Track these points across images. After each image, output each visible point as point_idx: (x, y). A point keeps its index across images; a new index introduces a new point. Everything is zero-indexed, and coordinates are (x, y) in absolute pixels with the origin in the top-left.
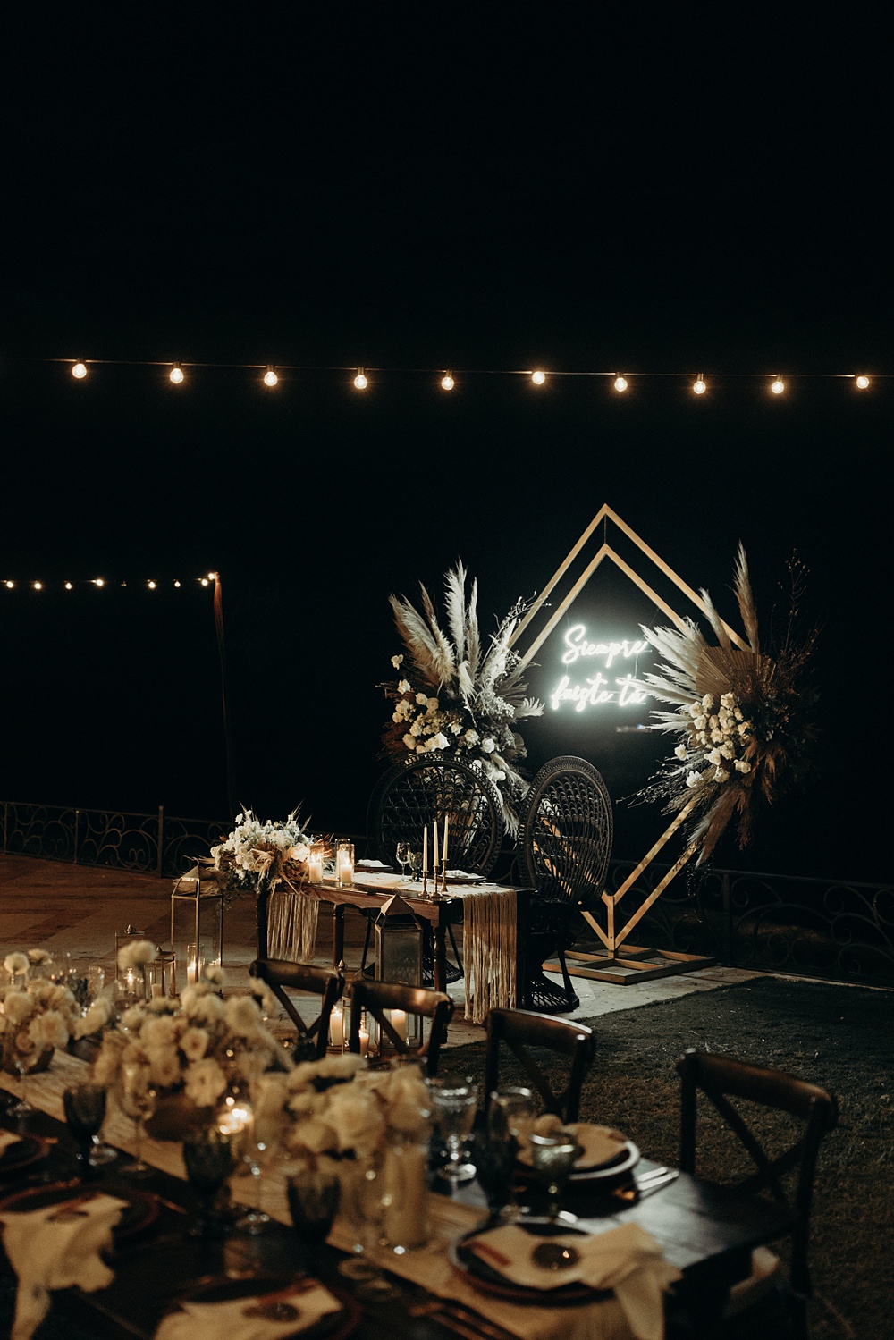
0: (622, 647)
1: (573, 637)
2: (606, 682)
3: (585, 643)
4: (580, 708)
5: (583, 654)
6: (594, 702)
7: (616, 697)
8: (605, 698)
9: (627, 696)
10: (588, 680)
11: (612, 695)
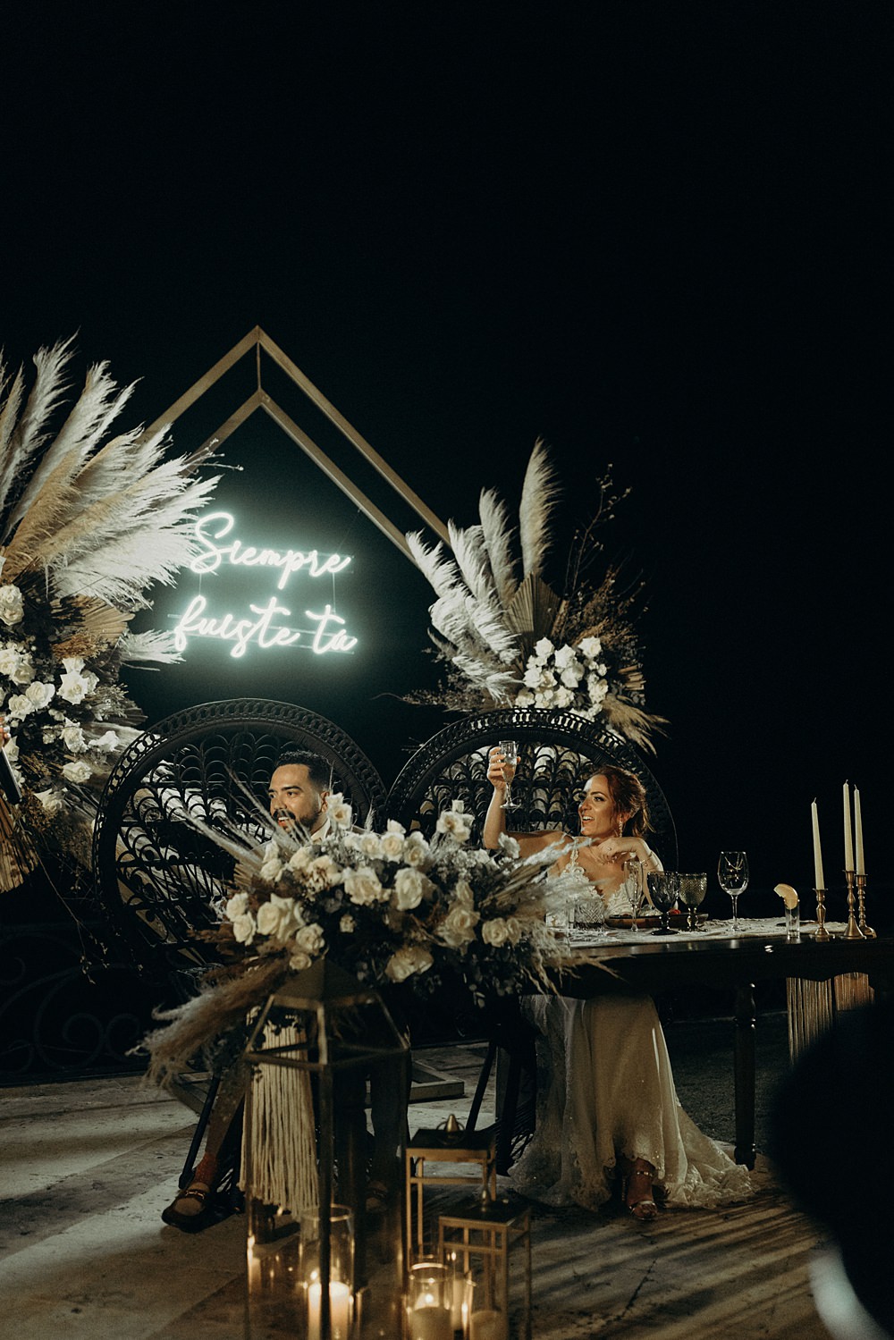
0: (307, 561)
1: (212, 528)
2: (287, 612)
3: (238, 543)
4: (238, 652)
5: (234, 562)
6: (264, 645)
7: (307, 639)
8: (286, 638)
9: (324, 640)
10: (253, 607)
11: (297, 636)
